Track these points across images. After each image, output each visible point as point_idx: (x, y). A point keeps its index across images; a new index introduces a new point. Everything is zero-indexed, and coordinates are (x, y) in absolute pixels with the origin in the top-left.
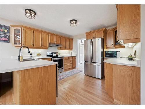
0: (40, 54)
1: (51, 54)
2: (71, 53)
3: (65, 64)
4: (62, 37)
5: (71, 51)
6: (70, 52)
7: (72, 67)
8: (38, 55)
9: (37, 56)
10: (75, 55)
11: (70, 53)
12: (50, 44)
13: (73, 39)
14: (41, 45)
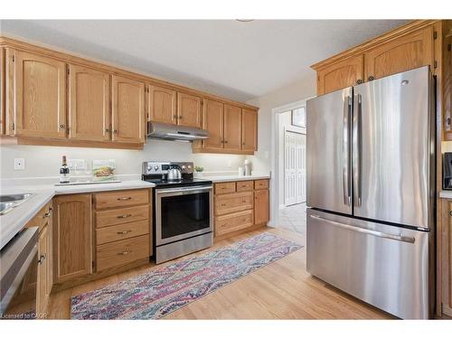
0: (111, 171)
1: (160, 172)
2: (250, 166)
3: (219, 212)
4: (211, 99)
5: (249, 159)
6: (246, 162)
7: (249, 224)
8: (98, 175)
9: (96, 179)
10: (267, 175)
11: (243, 166)
12: (149, 126)
13: (255, 110)
14: (109, 131)
